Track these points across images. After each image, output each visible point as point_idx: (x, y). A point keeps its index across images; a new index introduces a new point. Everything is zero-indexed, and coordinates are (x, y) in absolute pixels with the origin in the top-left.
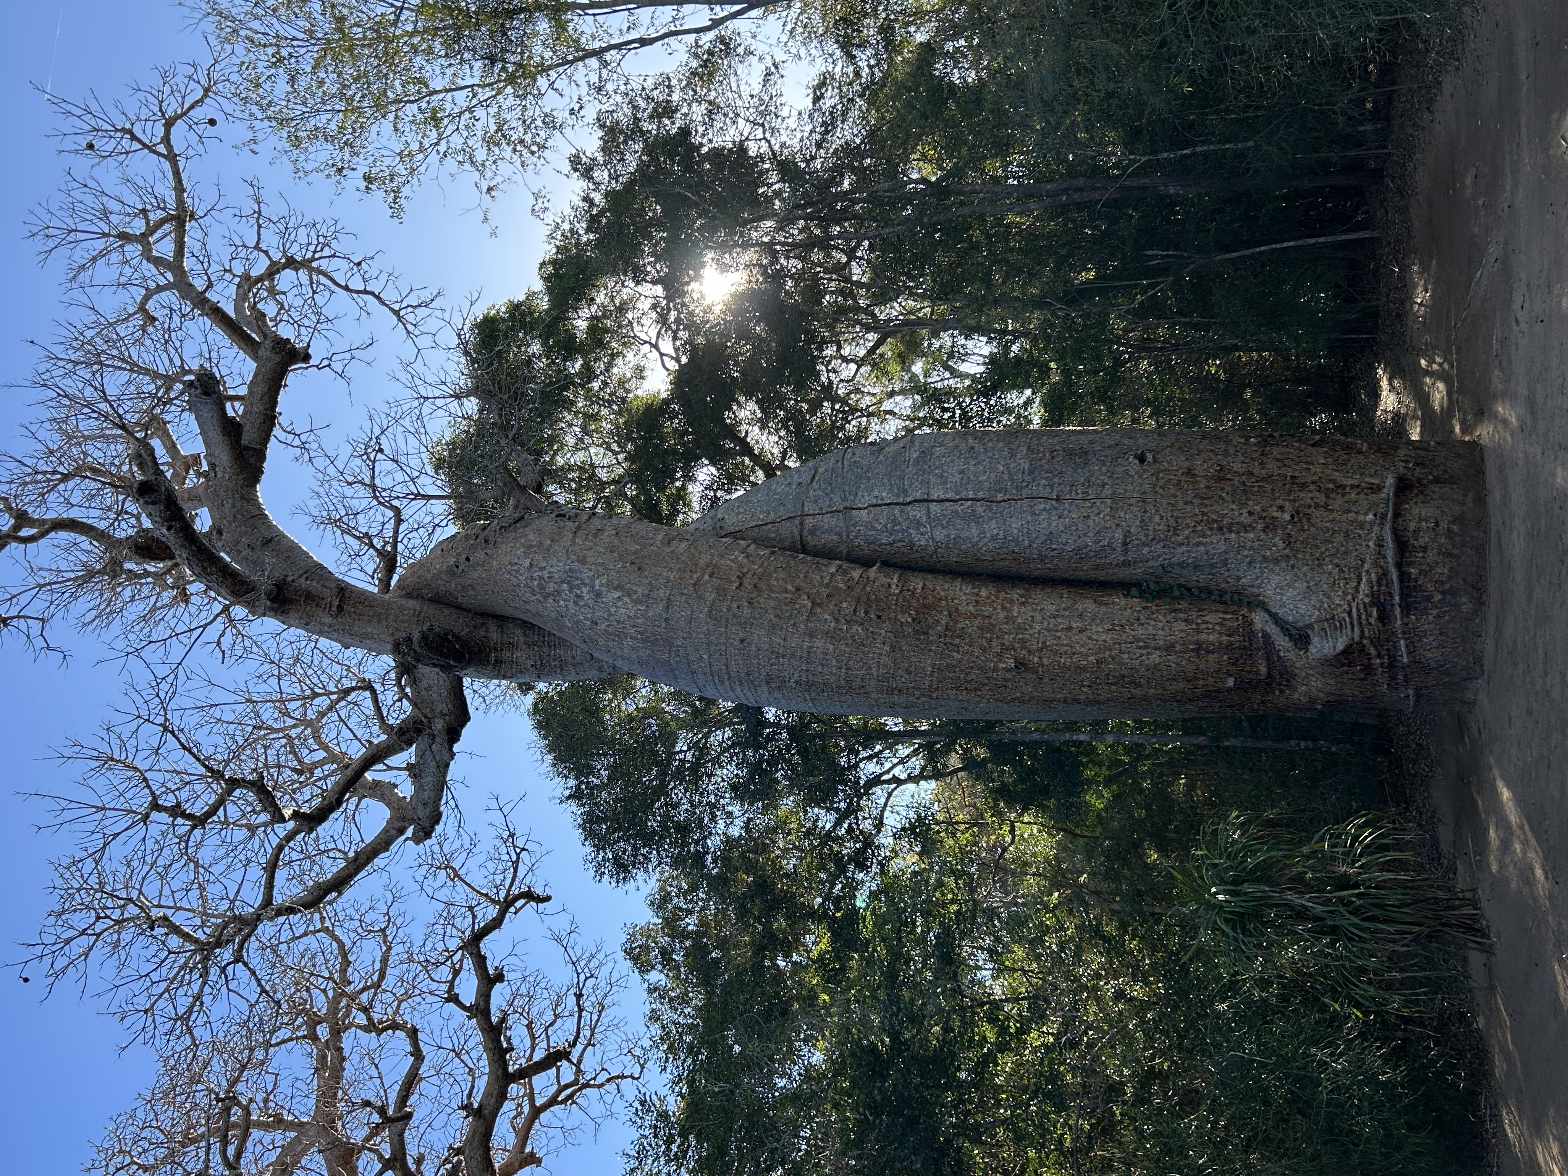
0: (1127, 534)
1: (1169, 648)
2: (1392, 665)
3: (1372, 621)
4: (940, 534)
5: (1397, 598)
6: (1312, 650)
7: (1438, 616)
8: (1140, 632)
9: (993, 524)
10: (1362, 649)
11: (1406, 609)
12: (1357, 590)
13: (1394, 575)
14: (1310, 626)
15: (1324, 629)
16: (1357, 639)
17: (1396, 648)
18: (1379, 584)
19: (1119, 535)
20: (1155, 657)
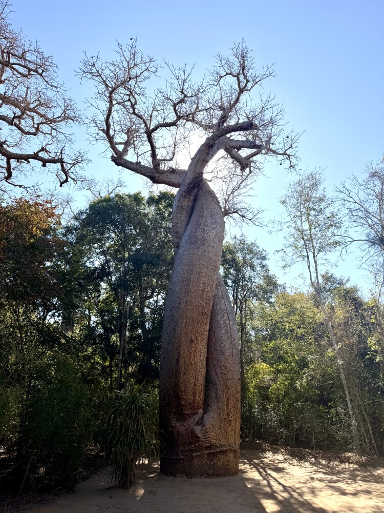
0: (225, 374)
1: (195, 385)
2: (192, 451)
3: (206, 444)
4: (221, 322)
5: (212, 451)
6: (196, 427)
7: (207, 463)
8: (199, 376)
9: (226, 337)
10: (198, 442)
11: (209, 454)
12: (214, 439)
13: (219, 450)
14: (204, 426)
15: (203, 430)
16: (201, 440)
17: (198, 451)
18: (216, 446)
19: (225, 372)
20: (192, 381)
